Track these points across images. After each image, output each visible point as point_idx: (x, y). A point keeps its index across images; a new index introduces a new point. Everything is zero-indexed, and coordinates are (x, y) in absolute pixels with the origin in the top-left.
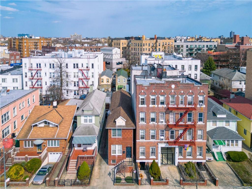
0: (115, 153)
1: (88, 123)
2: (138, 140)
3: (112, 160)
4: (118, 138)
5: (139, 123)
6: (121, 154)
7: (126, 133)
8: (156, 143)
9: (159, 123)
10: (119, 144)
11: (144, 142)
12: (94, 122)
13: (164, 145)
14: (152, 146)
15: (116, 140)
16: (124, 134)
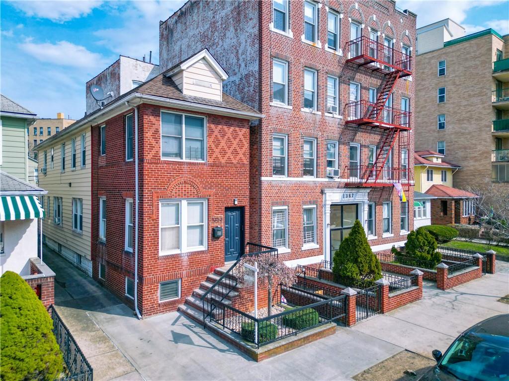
2: (267, 176)
3: (163, 285)
4: (190, 164)
5: (272, 104)
6: (203, 248)
7: (223, 143)
9: (326, 114)
10: (193, 196)
11: (287, 185)
13: (337, 197)
15: (182, 171)
16: (217, 146)
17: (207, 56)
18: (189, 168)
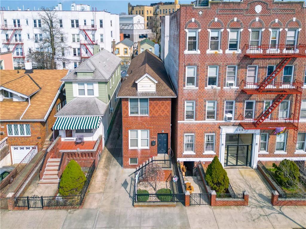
0: (136, 144)
1: (86, 96)
2: (181, 120)
3: (131, 159)
4: (142, 117)
5: (184, 88)
6: (148, 148)
7: (157, 108)
8: (217, 127)
9: (224, 88)
11: (194, 125)
13: (232, 130)
14: (207, 133)
15: (137, 120)
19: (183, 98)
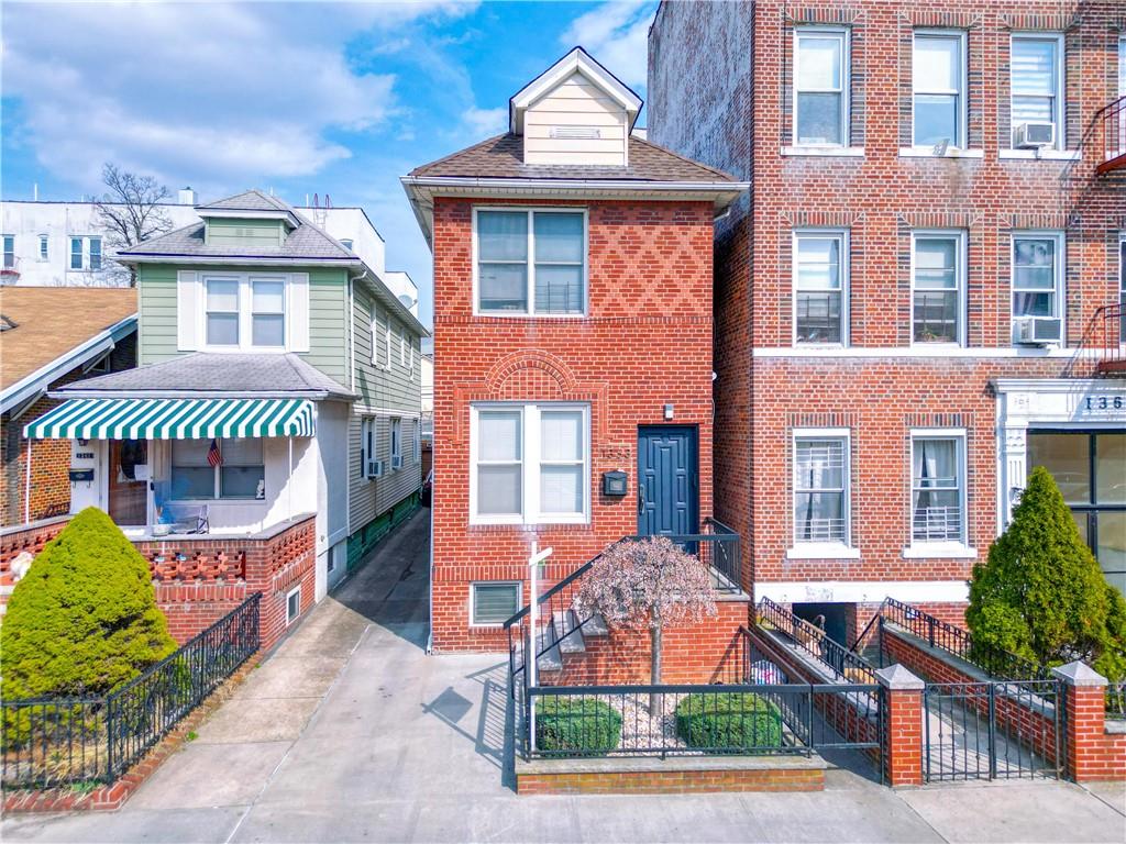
0: (511, 501)
1: (246, 347)
2: (771, 345)
3: (479, 588)
4: (550, 324)
5: (788, 151)
6: (582, 519)
7: (632, 267)
8: (974, 385)
9: (1004, 153)
10: (557, 400)
11: (846, 371)
12: (298, 336)
13: (1058, 405)
14: (920, 422)
15: (523, 340)
16: (614, 277)
17: (584, 67)
18: (541, 331)
19: (782, 213)
